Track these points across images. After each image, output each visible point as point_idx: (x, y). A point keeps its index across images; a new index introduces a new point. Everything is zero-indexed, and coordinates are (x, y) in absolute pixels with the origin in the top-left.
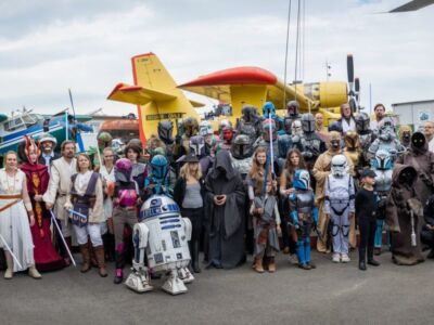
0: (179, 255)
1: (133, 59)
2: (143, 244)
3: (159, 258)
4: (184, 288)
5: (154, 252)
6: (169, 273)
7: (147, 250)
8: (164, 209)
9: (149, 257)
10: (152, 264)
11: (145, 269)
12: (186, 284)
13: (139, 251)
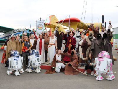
0: (39, 64)
1: (50, 17)
2: (30, 61)
3: (34, 64)
4: (40, 71)
5: (33, 63)
6: (36, 68)
7: (32, 62)
8: (36, 53)
9: (32, 64)
10: (33, 66)
11: (31, 67)
12: (40, 70)
13: (29, 62)
